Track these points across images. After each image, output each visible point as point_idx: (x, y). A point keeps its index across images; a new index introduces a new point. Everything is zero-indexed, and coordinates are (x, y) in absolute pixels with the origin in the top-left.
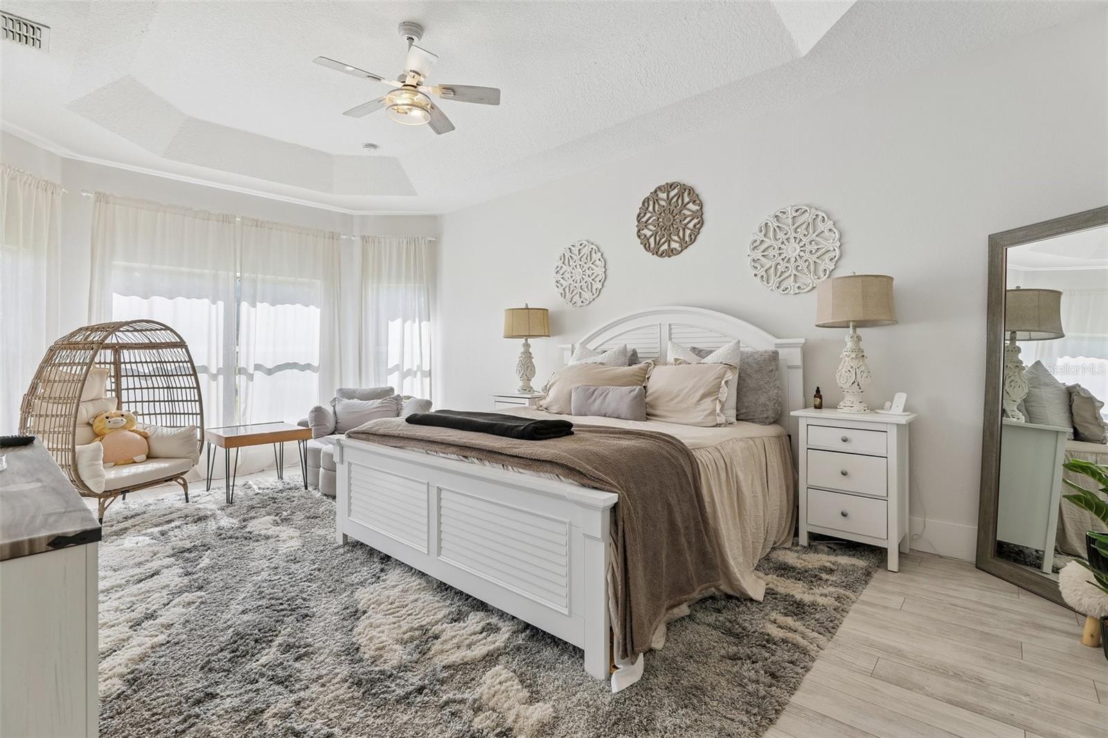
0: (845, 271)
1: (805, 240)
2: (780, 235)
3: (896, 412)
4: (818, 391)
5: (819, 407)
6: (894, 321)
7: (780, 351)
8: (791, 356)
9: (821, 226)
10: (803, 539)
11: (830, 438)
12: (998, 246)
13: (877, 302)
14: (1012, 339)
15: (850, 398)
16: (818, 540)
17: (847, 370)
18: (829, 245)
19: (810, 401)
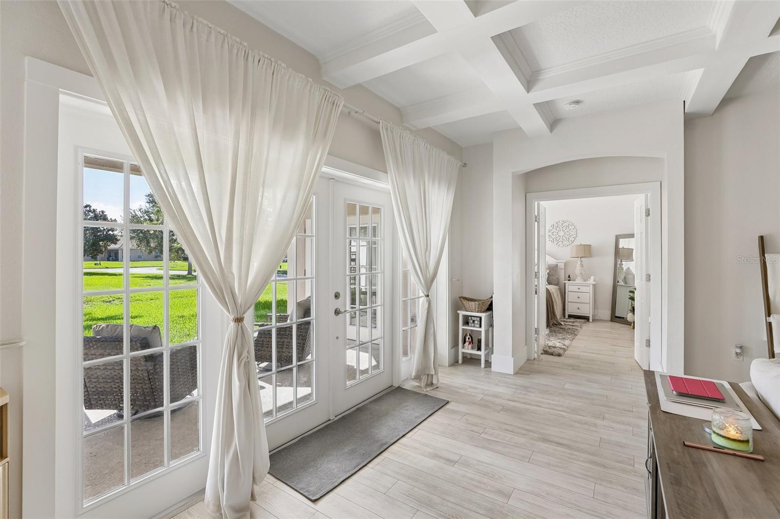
0: (577, 242)
1: (565, 231)
2: (558, 229)
3: (591, 281)
4: (569, 277)
5: (569, 280)
6: (591, 257)
7: (559, 264)
8: (561, 266)
9: (570, 227)
10: (567, 317)
11: (575, 288)
12: (618, 238)
13: (587, 251)
14: (621, 261)
15: (579, 278)
16: (570, 316)
17: (578, 270)
18: (573, 233)
19: (567, 278)
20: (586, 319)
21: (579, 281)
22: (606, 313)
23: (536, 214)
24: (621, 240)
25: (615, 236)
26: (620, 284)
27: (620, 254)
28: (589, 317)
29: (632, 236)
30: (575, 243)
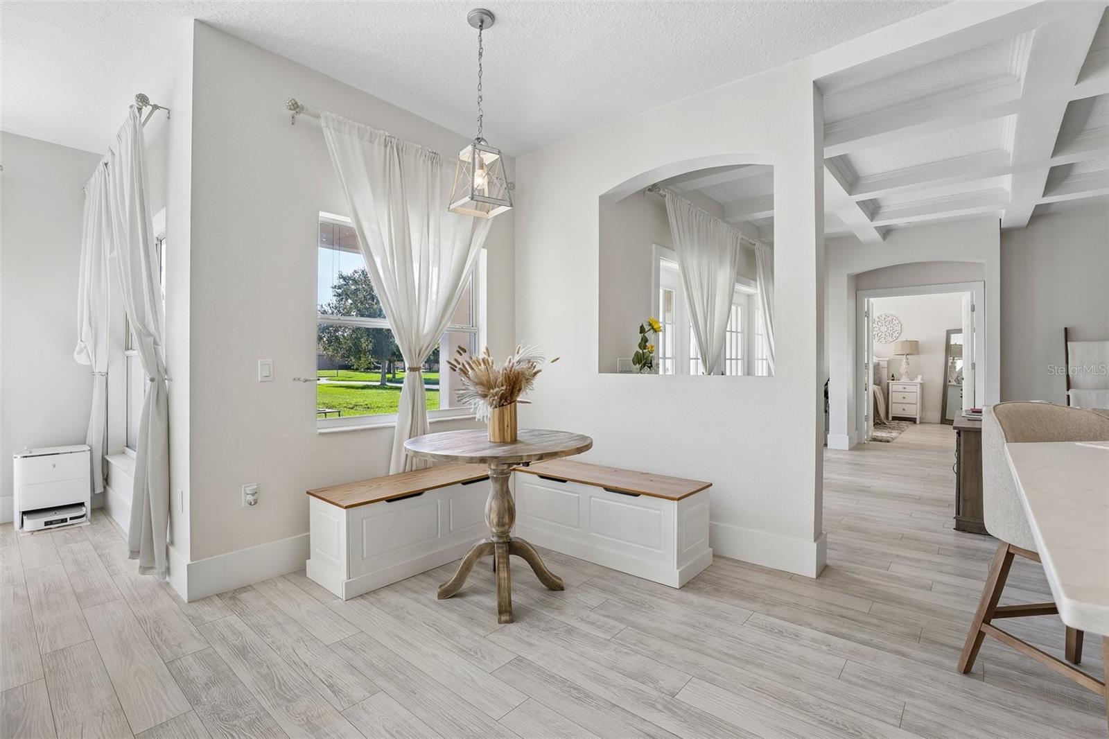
0: (902, 338)
1: (889, 326)
2: (880, 324)
3: (919, 380)
4: (893, 376)
5: (893, 380)
6: (918, 354)
7: (881, 362)
8: (884, 364)
9: (894, 322)
10: (890, 419)
11: (900, 388)
12: (949, 333)
13: (913, 348)
14: (953, 359)
15: (904, 377)
16: (895, 418)
17: (903, 367)
18: (897, 328)
19: (891, 378)
20: (913, 420)
21: (904, 379)
22: (936, 415)
23: (866, 310)
24: (952, 335)
25: (945, 332)
26: (952, 384)
27: (951, 351)
28: (916, 419)
29: (959, 331)
30: (899, 340)
